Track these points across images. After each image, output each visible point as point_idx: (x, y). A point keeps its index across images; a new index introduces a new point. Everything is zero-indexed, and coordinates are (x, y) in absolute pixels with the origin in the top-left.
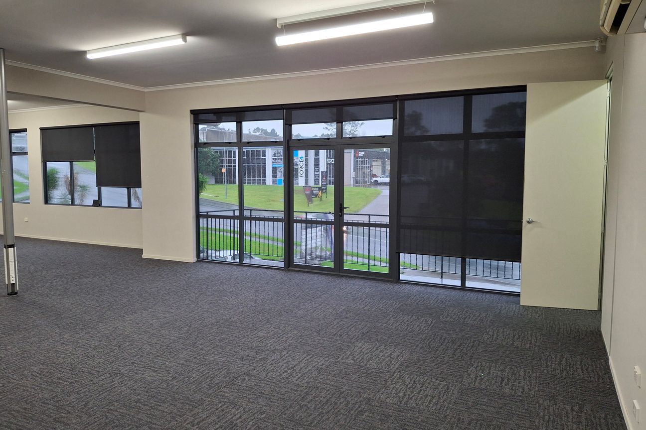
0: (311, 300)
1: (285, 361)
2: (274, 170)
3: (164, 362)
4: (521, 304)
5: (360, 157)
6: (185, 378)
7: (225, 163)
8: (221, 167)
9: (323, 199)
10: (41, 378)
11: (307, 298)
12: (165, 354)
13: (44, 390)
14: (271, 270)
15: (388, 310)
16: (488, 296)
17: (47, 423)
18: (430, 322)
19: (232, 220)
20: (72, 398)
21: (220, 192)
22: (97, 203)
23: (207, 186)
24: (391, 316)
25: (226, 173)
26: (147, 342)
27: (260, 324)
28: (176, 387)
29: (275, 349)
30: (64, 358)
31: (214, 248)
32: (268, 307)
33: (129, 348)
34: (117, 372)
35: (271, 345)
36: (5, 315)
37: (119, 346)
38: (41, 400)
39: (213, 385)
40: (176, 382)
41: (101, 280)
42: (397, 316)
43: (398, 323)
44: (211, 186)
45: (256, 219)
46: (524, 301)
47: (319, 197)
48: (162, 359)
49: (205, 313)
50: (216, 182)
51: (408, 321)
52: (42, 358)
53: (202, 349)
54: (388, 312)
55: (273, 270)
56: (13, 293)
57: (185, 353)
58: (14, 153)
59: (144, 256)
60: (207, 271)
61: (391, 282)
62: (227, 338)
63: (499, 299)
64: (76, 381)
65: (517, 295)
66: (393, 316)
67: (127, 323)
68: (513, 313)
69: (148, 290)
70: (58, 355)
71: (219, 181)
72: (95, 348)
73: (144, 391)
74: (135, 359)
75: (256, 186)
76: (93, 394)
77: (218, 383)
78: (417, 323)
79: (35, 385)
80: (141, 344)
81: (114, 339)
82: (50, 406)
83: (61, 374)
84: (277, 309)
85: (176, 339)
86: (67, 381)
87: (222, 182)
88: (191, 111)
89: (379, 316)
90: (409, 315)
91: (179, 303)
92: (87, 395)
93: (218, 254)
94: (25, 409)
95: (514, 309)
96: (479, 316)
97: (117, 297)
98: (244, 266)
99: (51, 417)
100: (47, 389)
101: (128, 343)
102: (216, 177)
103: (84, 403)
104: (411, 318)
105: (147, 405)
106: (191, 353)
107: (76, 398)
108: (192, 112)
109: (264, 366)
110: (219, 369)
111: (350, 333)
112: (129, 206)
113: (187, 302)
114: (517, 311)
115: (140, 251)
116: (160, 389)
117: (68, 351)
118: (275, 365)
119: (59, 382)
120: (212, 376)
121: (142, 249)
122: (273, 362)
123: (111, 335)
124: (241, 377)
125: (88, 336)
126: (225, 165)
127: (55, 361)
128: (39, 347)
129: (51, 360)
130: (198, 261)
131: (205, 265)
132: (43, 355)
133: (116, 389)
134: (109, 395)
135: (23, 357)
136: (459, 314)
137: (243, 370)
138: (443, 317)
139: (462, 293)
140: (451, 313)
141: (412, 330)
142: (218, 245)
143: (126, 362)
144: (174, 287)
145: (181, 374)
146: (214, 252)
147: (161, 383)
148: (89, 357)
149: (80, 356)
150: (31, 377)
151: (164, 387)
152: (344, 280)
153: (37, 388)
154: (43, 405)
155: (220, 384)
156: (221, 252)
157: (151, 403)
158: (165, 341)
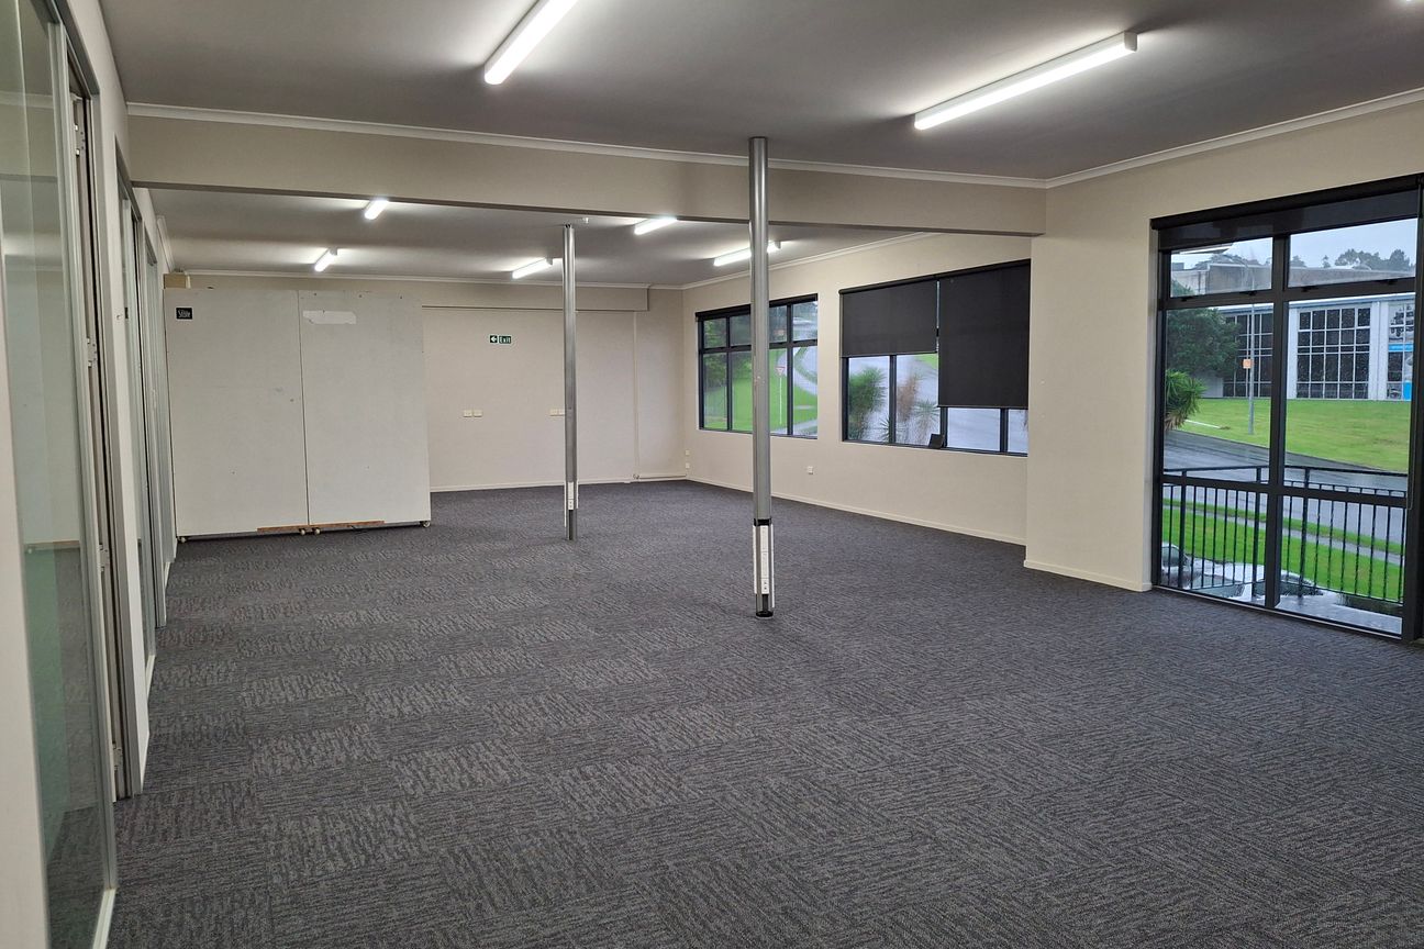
1: (1379, 923)
2: (1395, 361)
3: (1037, 835)
6: (1080, 891)
7: (1252, 345)
8: (1243, 354)
10: (779, 806)
12: (1041, 815)
13: (778, 836)
17: (769, 913)
19: (1252, 495)
20: (825, 870)
21: (1237, 418)
22: (939, 442)
23: (1201, 404)
25: (1253, 370)
26: (1005, 774)
27: (1308, 789)
28: (1055, 911)
29: (1351, 877)
30: (828, 771)
31: (1209, 554)
32: (1338, 745)
33: (960, 778)
34: (926, 832)
35: (1337, 860)
36: (745, 654)
37: (942, 770)
38: (769, 856)
39: (1151, 933)
40: (1057, 897)
41: (930, 609)
44: (1213, 404)
45: (1321, 495)
48: (1031, 825)
49: (1156, 727)
50: (1227, 393)
52: (788, 762)
53: (1134, 824)
56: (766, 613)
57: (1090, 823)
58: (795, 342)
59: (1029, 563)
60: (1173, 617)
62: (1207, 810)
64: (841, 833)
67: (966, 718)
69: (1025, 646)
70: (818, 761)
71: (1235, 389)
72: (891, 763)
73: (978, 897)
74: (971, 809)
75: (1338, 403)
76: (868, 874)
77: (1164, 930)
79: (764, 819)
80: (989, 777)
81: (934, 751)
82: (782, 875)
83: (816, 807)
84: (1366, 755)
85: (1073, 781)
86: (824, 827)
87: (1242, 393)
88: (1153, 220)
91: (1093, 689)
92: (857, 872)
93: (1219, 570)
94: (739, 867)
97: (957, 652)
99: (780, 901)
100: (785, 834)
101: (961, 767)
103: (847, 889)
105: (979, 938)
106: (1105, 828)
107: (833, 872)
109: (1309, 916)
110: (1174, 891)
112: (1003, 449)
113: (1113, 691)
115: (1020, 551)
116: (1016, 904)
117: (838, 756)
118: (1344, 925)
119: (810, 827)
120: (1152, 905)
121: (1025, 547)
122: (1341, 914)
123: (929, 739)
124: (1234, 933)
125: (881, 731)
126: (1252, 349)
127: (810, 773)
128: (788, 735)
129: (803, 768)
130: (1154, 590)
131: (1170, 602)
132: (792, 754)
133: (918, 874)
134: (900, 885)
135: (757, 751)
137: (1243, 911)
142: (1219, 549)
143: (950, 813)
144: (1087, 647)
145: (1072, 878)
146: (1208, 564)
147: (1020, 890)
148: (875, 781)
149: (860, 775)
150: (761, 797)
151: (1026, 901)
153: (766, 826)
154: (770, 868)
155: (1169, 935)
156: (1229, 568)
157: (989, 935)
158: (1047, 780)
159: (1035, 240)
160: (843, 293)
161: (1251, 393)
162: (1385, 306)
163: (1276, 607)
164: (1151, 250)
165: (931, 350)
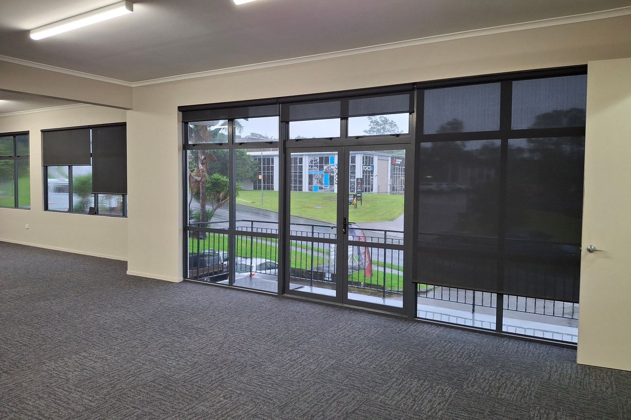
0: (293, 346)
4: (579, 362)
5: (397, 165)
9: (357, 207)
11: (290, 342)
14: (262, 296)
15: (393, 369)
16: (532, 347)
18: (447, 394)
24: (394, 380)
42: (403, 380)
43: (402, 395)
44: (249, 192)
46: (583, 358)
47: (353, 204)
50: (255, 188)
51: (416, 391)
54: (392, 371)
55: (264, 297)
59: (129, 272)
61: (406, 320)
63: (548, 353)
65: (573, 347)
66: (397, 379)
68: (568, 381)
78: (429, 396)
87: (260, 188)
89: (377, 380)
90: (420, 380)
95: (569, 372)
96: (519, 385)
98: (233, 289)
102: (255, 183)
104: (422, 385)
108: (180, 109)
111: (327, 413)
114: (573, 376)
136: (491, 379)
138: (468, 384)
139: (497, 341)
140: (479, 378)
141: (420, 409)
152: (346, 315)
159: (128, 112)
160: (43, 131)
161: (262, 188)
162: (307, 157)
163: (234, 285)
164: (178, 122)
165: (88, 164)
